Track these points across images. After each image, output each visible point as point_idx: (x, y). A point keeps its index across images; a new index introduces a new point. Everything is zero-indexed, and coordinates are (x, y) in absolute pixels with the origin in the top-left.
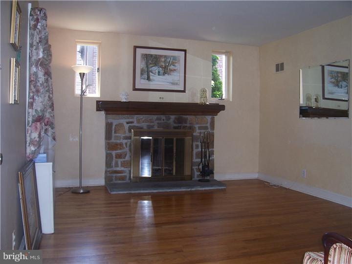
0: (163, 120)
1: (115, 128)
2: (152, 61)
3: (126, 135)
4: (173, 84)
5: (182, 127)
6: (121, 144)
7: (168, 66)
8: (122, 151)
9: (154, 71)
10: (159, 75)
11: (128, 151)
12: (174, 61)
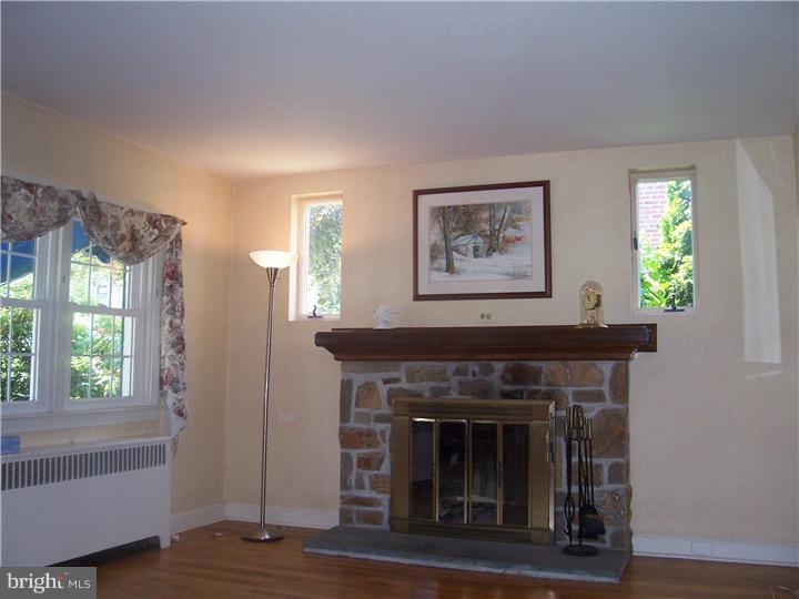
0: (474, 374)
1: (357, 393)
2: (457, 223)
3: (382, 411)
4: (514, 276)
5: (525, 394)
6: (370, 434)
7: (499, 231)
8: (372, 450)
9: (463, 249)
10: (476, 257)
11: (388, 450)
12: (515, 216)
